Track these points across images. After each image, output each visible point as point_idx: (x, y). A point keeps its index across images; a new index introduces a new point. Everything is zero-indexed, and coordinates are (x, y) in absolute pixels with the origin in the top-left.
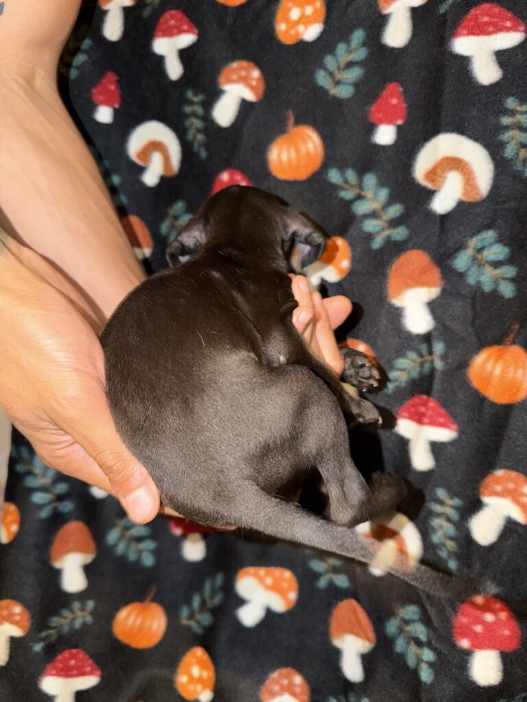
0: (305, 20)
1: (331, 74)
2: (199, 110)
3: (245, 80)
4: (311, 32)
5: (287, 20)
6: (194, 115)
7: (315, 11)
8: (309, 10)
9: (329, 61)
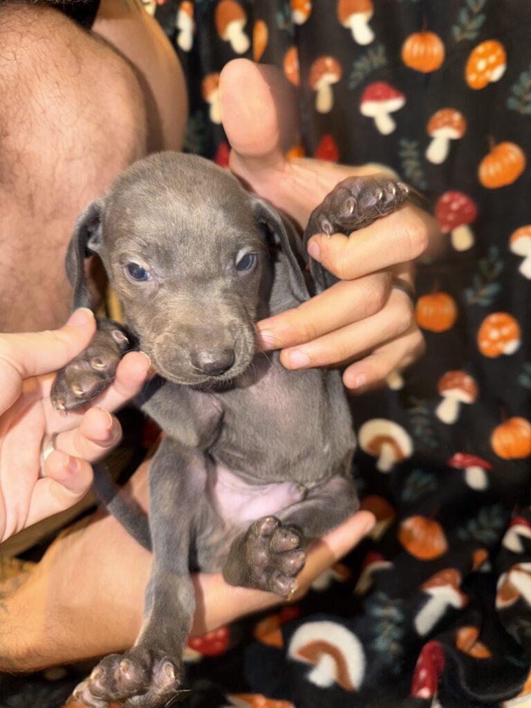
0: (491, 67)
1: (519, 99)
2: (414, 154)
3: (450, 124)
4: (497, 74)
5: (475, 71)
6: (411, 158)
7: (498, 58)
8: (492, 59)
9: (516, 89)
